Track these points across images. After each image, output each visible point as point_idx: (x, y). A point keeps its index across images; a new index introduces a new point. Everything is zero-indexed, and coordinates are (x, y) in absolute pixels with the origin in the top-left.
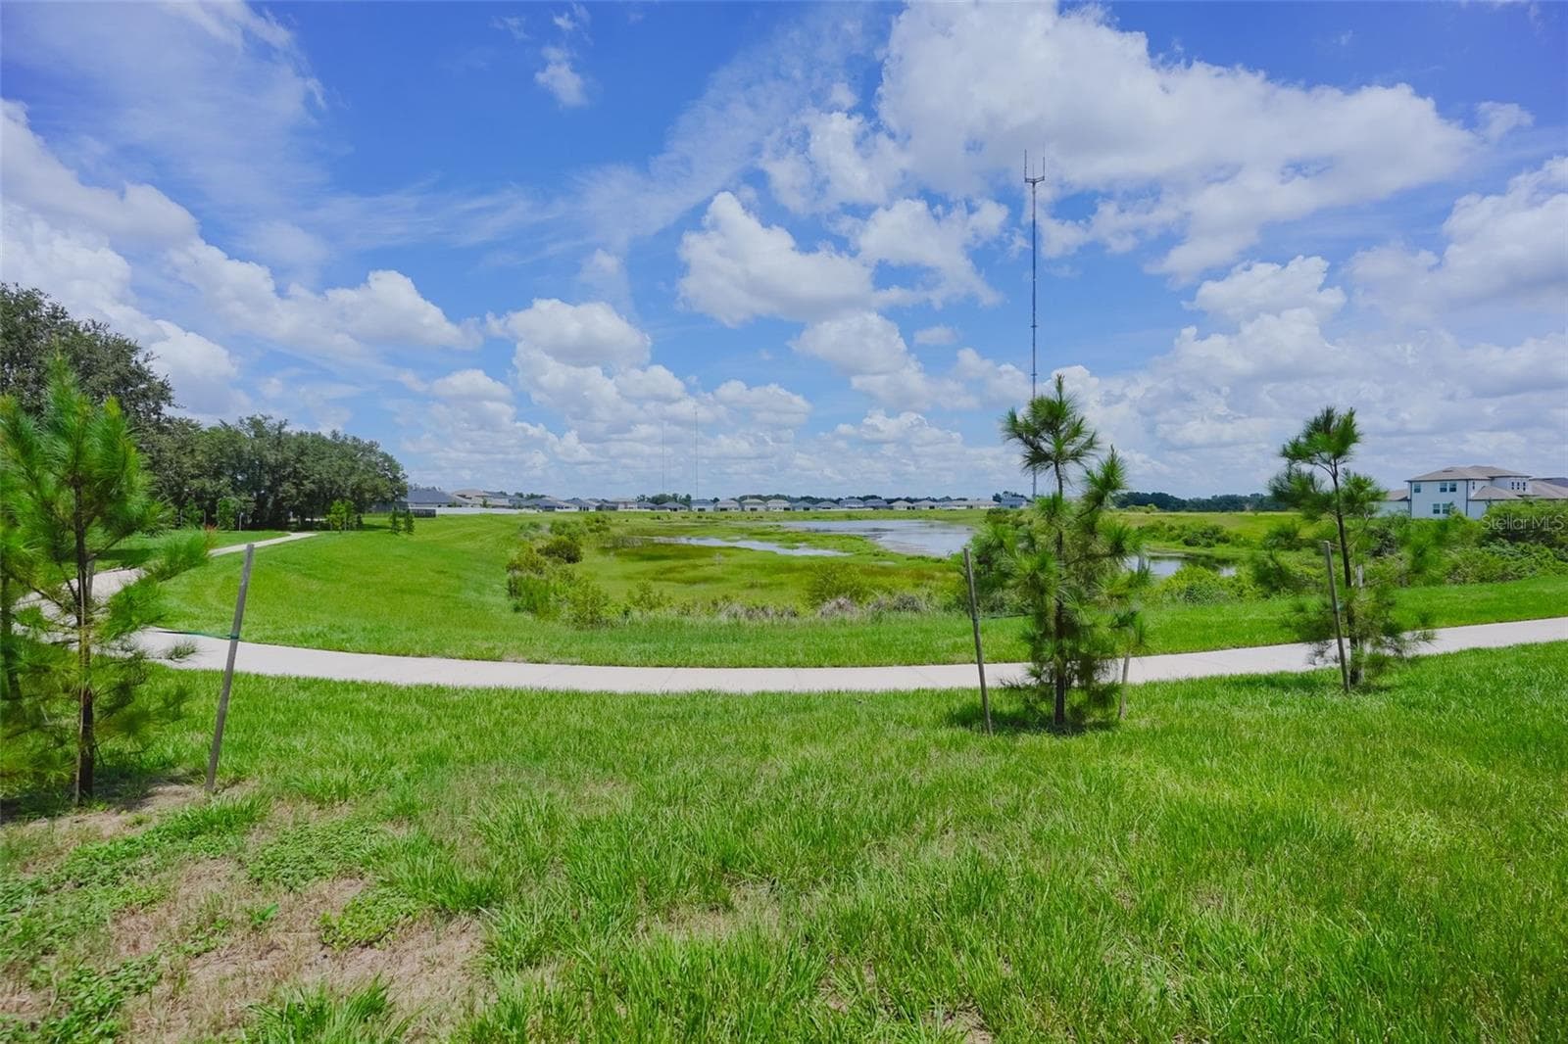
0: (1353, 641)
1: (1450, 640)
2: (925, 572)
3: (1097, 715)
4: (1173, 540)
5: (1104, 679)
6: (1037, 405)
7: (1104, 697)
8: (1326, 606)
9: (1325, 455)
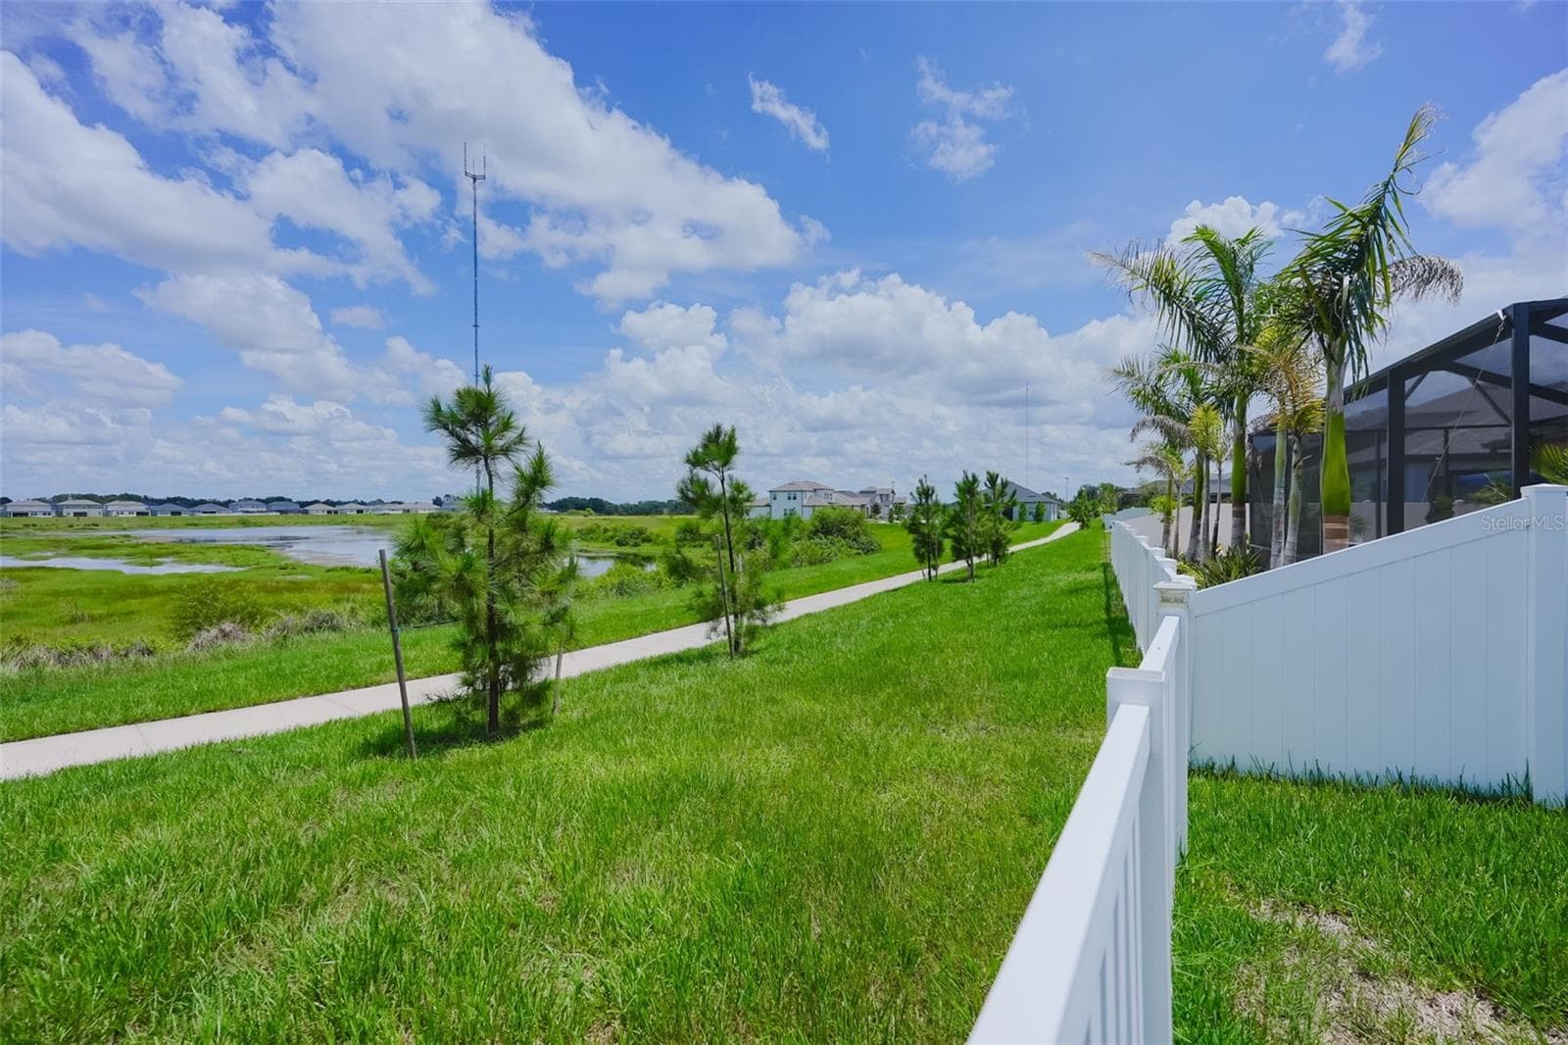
0: (736, 617)
1: (795, 609)
2: (350, 584)
3: (532, 714)
4: (608, 541)
5: (536, 678)
6: (463, 396)
7: (537, 696)
8: (717, 589)
9: (716, 463)
